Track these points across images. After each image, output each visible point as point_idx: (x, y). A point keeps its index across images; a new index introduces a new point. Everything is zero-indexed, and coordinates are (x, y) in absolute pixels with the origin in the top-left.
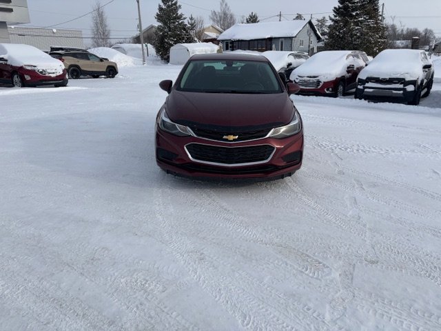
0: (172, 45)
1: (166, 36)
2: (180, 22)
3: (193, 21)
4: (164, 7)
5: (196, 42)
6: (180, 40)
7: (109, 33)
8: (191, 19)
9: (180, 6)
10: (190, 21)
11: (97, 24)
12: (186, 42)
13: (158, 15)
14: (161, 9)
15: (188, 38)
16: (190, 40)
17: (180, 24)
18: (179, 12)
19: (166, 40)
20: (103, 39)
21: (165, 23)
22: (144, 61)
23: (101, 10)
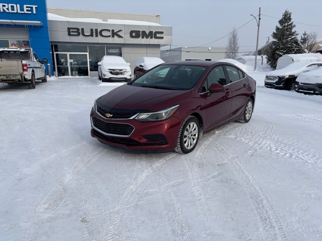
0: (281, 56)
1: (278, 48)
2: (293, 37)
3: (306, 36)
4: (280, 27)
5: (305, 52)
6: (289, 51)
7: (238, 48)
8: (305, 34)
9: (294, 26)
10: (303, 37)
11: (230, 43)
12: (295, 53)
13: (274, 33)
14: (278, 29)
15: (297, 50)
16: (300, 51)
17: (292, 39)
18: (293, 30)
19: (277, 52)
20: (233, 53)
21: (279, 39)
22: (255, 68)
23: (235, 34)
